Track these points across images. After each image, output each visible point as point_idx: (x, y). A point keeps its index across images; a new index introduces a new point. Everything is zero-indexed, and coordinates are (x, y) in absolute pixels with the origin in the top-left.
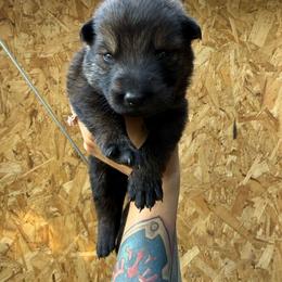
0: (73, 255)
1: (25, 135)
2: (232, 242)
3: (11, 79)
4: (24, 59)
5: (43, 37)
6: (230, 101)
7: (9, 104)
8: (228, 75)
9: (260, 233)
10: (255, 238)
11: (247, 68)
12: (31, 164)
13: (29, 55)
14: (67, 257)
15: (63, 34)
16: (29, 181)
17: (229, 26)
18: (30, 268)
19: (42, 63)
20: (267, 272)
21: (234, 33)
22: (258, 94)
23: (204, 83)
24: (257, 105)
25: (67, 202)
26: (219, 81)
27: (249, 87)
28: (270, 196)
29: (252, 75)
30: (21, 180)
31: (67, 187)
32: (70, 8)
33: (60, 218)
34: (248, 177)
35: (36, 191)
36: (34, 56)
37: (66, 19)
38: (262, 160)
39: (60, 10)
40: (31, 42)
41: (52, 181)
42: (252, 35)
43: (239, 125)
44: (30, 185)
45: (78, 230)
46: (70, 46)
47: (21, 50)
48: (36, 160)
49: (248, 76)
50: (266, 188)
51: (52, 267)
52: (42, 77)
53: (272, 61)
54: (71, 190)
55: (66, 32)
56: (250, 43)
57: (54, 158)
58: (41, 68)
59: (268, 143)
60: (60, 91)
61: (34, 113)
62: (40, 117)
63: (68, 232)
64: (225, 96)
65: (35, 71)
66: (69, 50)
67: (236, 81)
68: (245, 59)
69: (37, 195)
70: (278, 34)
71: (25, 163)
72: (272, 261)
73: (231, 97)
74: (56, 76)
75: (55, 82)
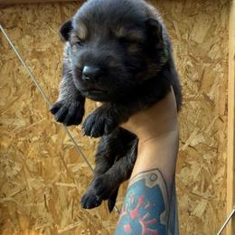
0: (57, 184)
1: (29, 102)
3: (20, 65)
4: (28, 52)
5: (39, 37)
7: (19, 82)
9: (195, 188)
10: (191, 192)
11: (188, 60)
12: (32, 121)
13: (31, 50)
14: (54, 184)
15: (52, 35)
16: (30, 132)
17: (173, 27)
18: (31, 189)
19: (38, 55)
20: (201, 220)
21: (177, 33)
22: (197, 81)
24: (196, 89)
25: (53, 148)
27: (189, 75)
28: (205, 161)
29: (192, 65)
30: (26, 130)
31: (54, 138)
32: (56, 18)
33: (49, 159)
34: (187, 145)
35: (35, 139)
36: (34, 50)
37: (54, 25)
38: (199, 132)
39: (50, 19)
40: (32, 41)
41: (44, 133)
42: (193, 35)
44: (31, 135)
45: (60, 168)
46: (57, 43)
47: (26, 46)
48: (34, 119)
49: (189, 66)
50: (202, 155)
51: (44, 190)
52: (38, 64)
53: (210, 55)
54: (57, 141)
56: (191, 40)
57: (45, 119)
58: (38, 58)
59: (205, 119)
60: (50, 74)
61: (34, 88)
62: (37, 91)
63: (54, 168)
65: (34, 60)
66: (55, 46)
68: (186, 53)
69: (35, 142)
70: (216, 33)
71: (28, 120)
72: (205, 212)
74: (47, 64)
75: (47, 68)
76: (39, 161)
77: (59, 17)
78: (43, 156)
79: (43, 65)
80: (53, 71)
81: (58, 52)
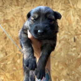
1: (4, 45)
2: (76, 77)
4: (1, 20)
5: (6, 13)
6: (72, 29)
8: (71, 20)
11: (77, 17)
12: (6, 54)
15: (13, 11)
16: (6, 59)
17: (69, 3)
19: (6, 21)
21: (71, 5)
23: (62, 23)
25: (19, 66)
26: (67, 22)
29: (79, 19)
30: (4, 59)
31: (19, 61)
32: (14, 2)
34: (80, 55)
35: (9, 63)
36: (4, 19)
37: (13, 6)
39: (11, 3)
40: (3, 15)
41: (13, 59)
42: (78, 5)
43: (76, 37)
44: (7, 61)
46: (15, 15)
48: (8, 53)
49: (78, 20)
52: (7, 26)
55: (13, 10)
56: (78, 8)
57: (13, 52)
58: (7, 23)
60: (14, 30)
61: (6, 38)
62: (8, 39)
63: (20, 75)
64: (70, 27)
65: (5, 24)
66: (15, 16)
67: (73, 22)
68: (76, 14)
71: (5, 54)
73: (72, 27)
74: (12, 25)
75: (11, 27)
76: (12, 73)
77: (16, 2)
78: (14, 70)
79: (9, 26)
80: (15, 28)
81: (16, 19)
